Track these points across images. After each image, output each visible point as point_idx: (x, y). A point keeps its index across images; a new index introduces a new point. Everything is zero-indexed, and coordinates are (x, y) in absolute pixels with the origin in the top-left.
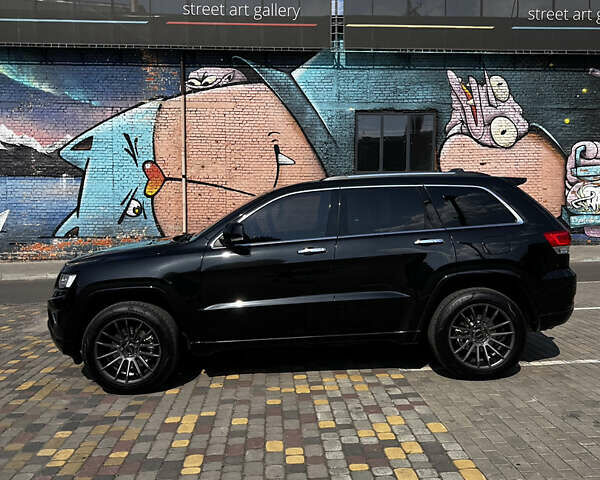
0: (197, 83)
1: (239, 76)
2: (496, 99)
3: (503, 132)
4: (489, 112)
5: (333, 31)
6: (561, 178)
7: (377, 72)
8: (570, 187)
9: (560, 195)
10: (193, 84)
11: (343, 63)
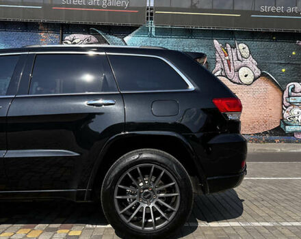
0: (69, 42)
1: (94, 39)
2: (242, 57)
3: (246, 76)
4: (238, 64)
5: (148, 15)
6: (280, 103)
7: (173, 40)
8: (285, 108)
9: (279, 113)
10: (67, 43)
11: (153, 34)
